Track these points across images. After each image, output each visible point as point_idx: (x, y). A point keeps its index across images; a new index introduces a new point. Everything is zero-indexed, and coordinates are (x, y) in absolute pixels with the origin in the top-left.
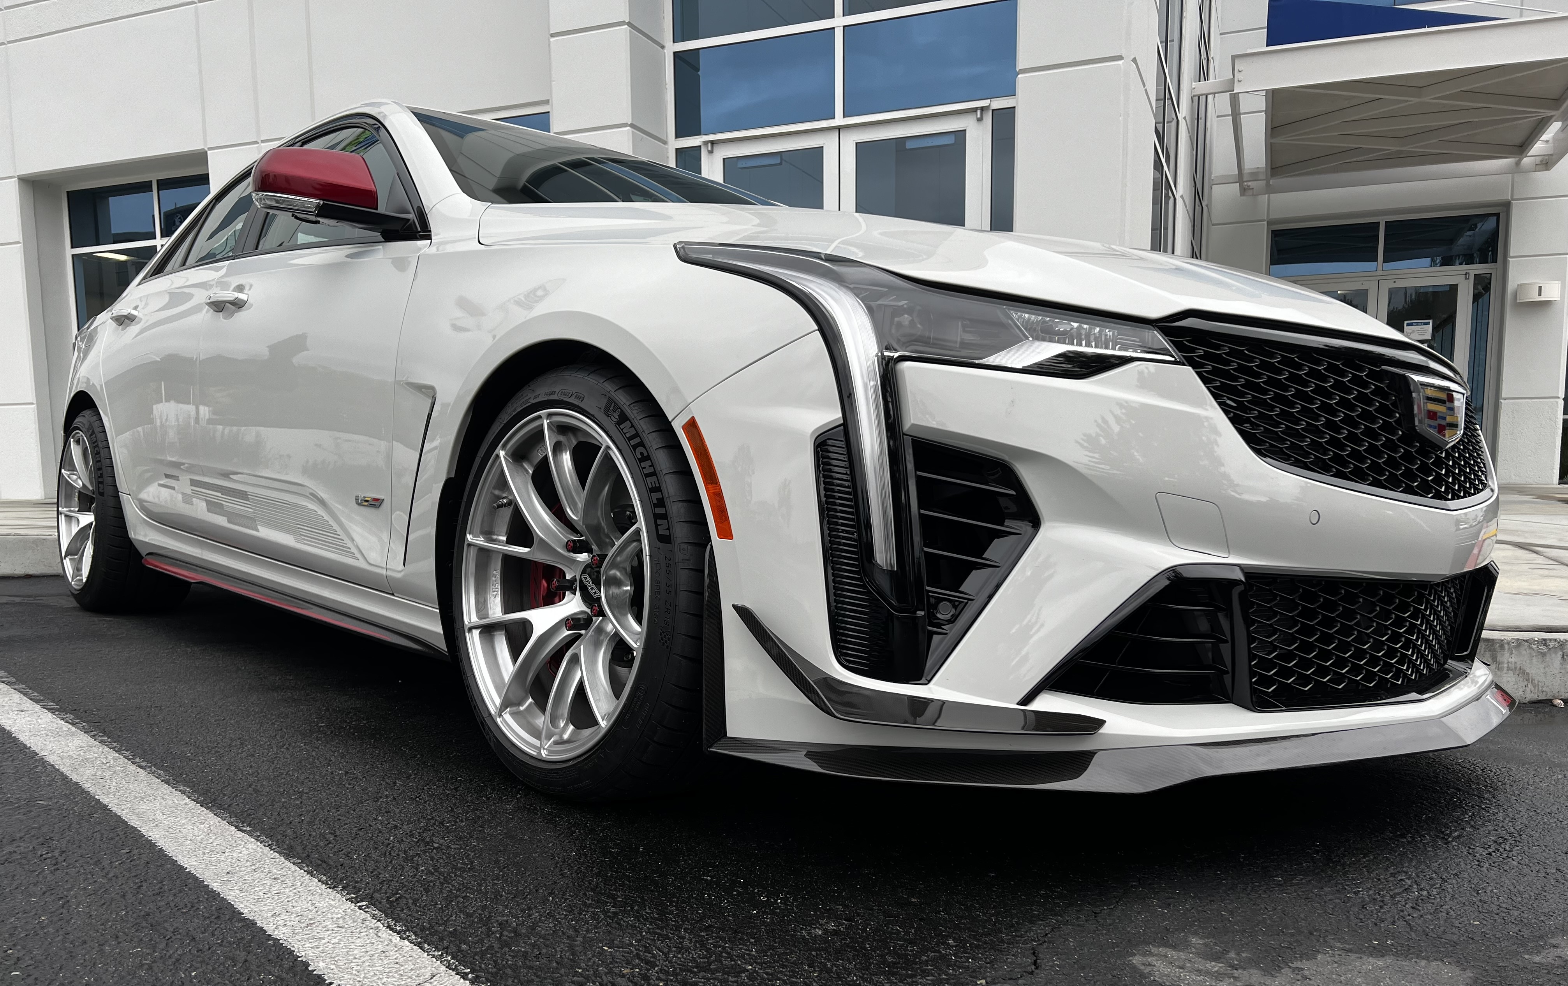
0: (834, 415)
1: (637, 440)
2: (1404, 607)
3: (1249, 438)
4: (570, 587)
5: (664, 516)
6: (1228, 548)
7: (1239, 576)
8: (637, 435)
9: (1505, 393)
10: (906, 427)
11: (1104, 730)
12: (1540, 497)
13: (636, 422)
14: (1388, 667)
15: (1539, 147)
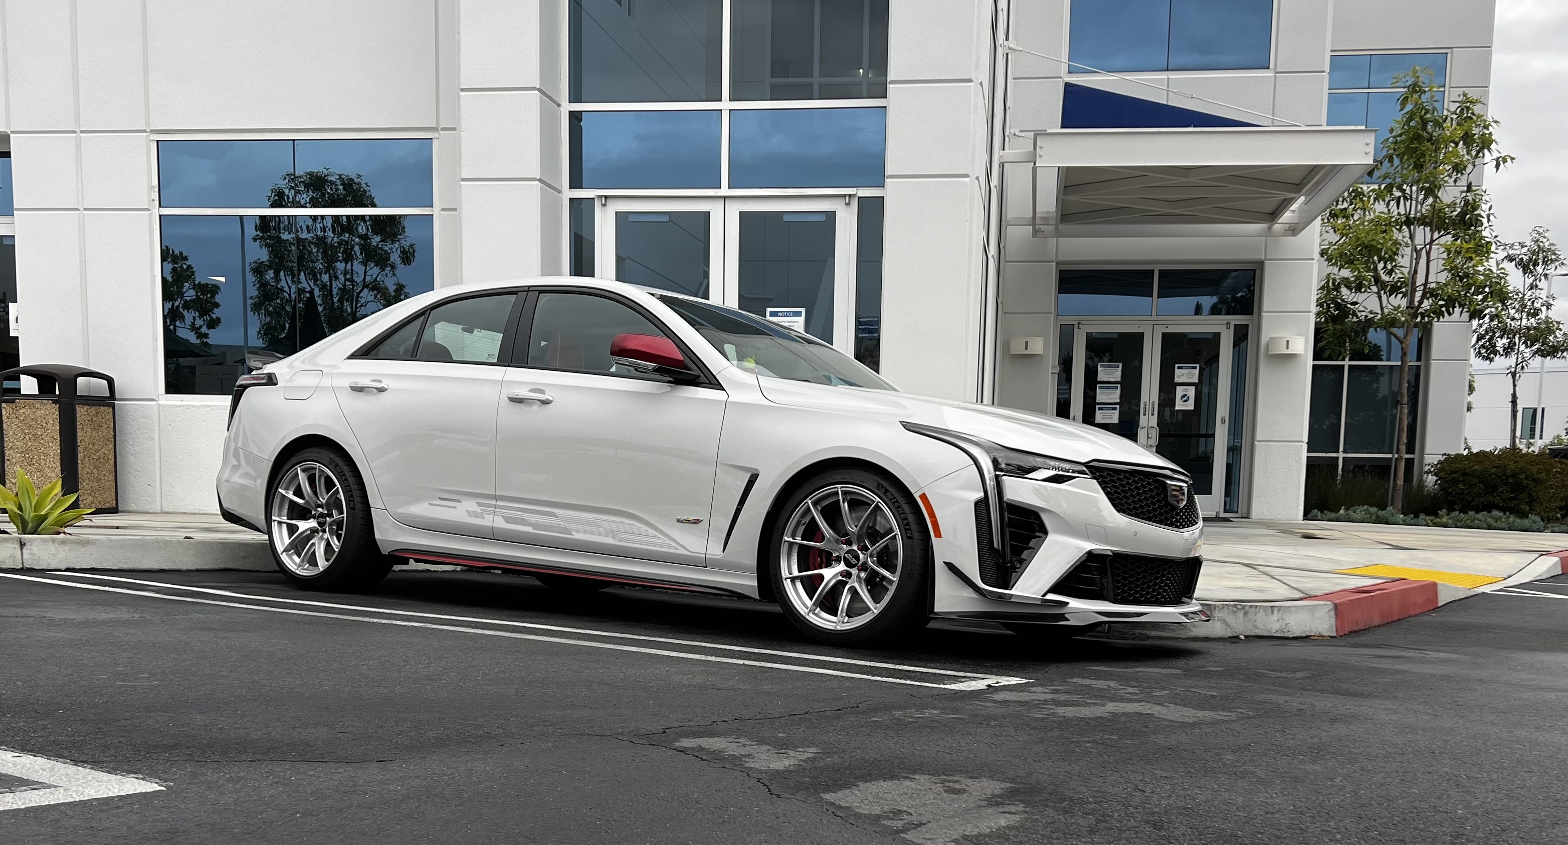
0: (982, 494)
1: (895, 500)
2: (1165, 570)
3: (1115, 506)
4: (838, 560)
5: (910, 529)
6: (1108, 544)
7: (1110, 553)
8: (894, 498)
9: (1259, 436)
10: (1005, 499)
11: (1069, 605)
12: (1282, 531)
13: (893, 493)
14: (1159, 594)
15: (1287, 216)
